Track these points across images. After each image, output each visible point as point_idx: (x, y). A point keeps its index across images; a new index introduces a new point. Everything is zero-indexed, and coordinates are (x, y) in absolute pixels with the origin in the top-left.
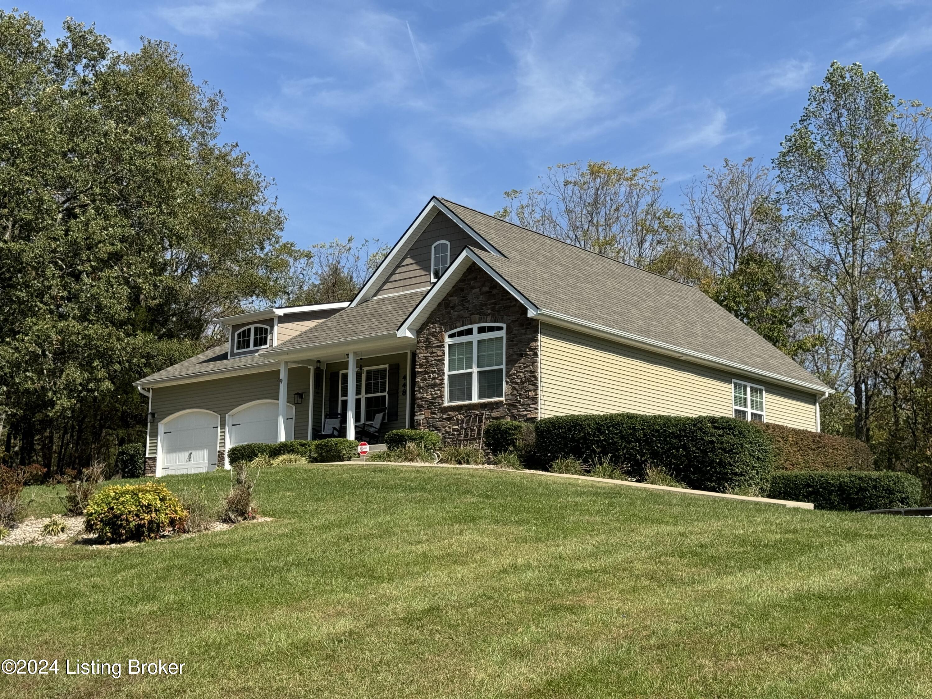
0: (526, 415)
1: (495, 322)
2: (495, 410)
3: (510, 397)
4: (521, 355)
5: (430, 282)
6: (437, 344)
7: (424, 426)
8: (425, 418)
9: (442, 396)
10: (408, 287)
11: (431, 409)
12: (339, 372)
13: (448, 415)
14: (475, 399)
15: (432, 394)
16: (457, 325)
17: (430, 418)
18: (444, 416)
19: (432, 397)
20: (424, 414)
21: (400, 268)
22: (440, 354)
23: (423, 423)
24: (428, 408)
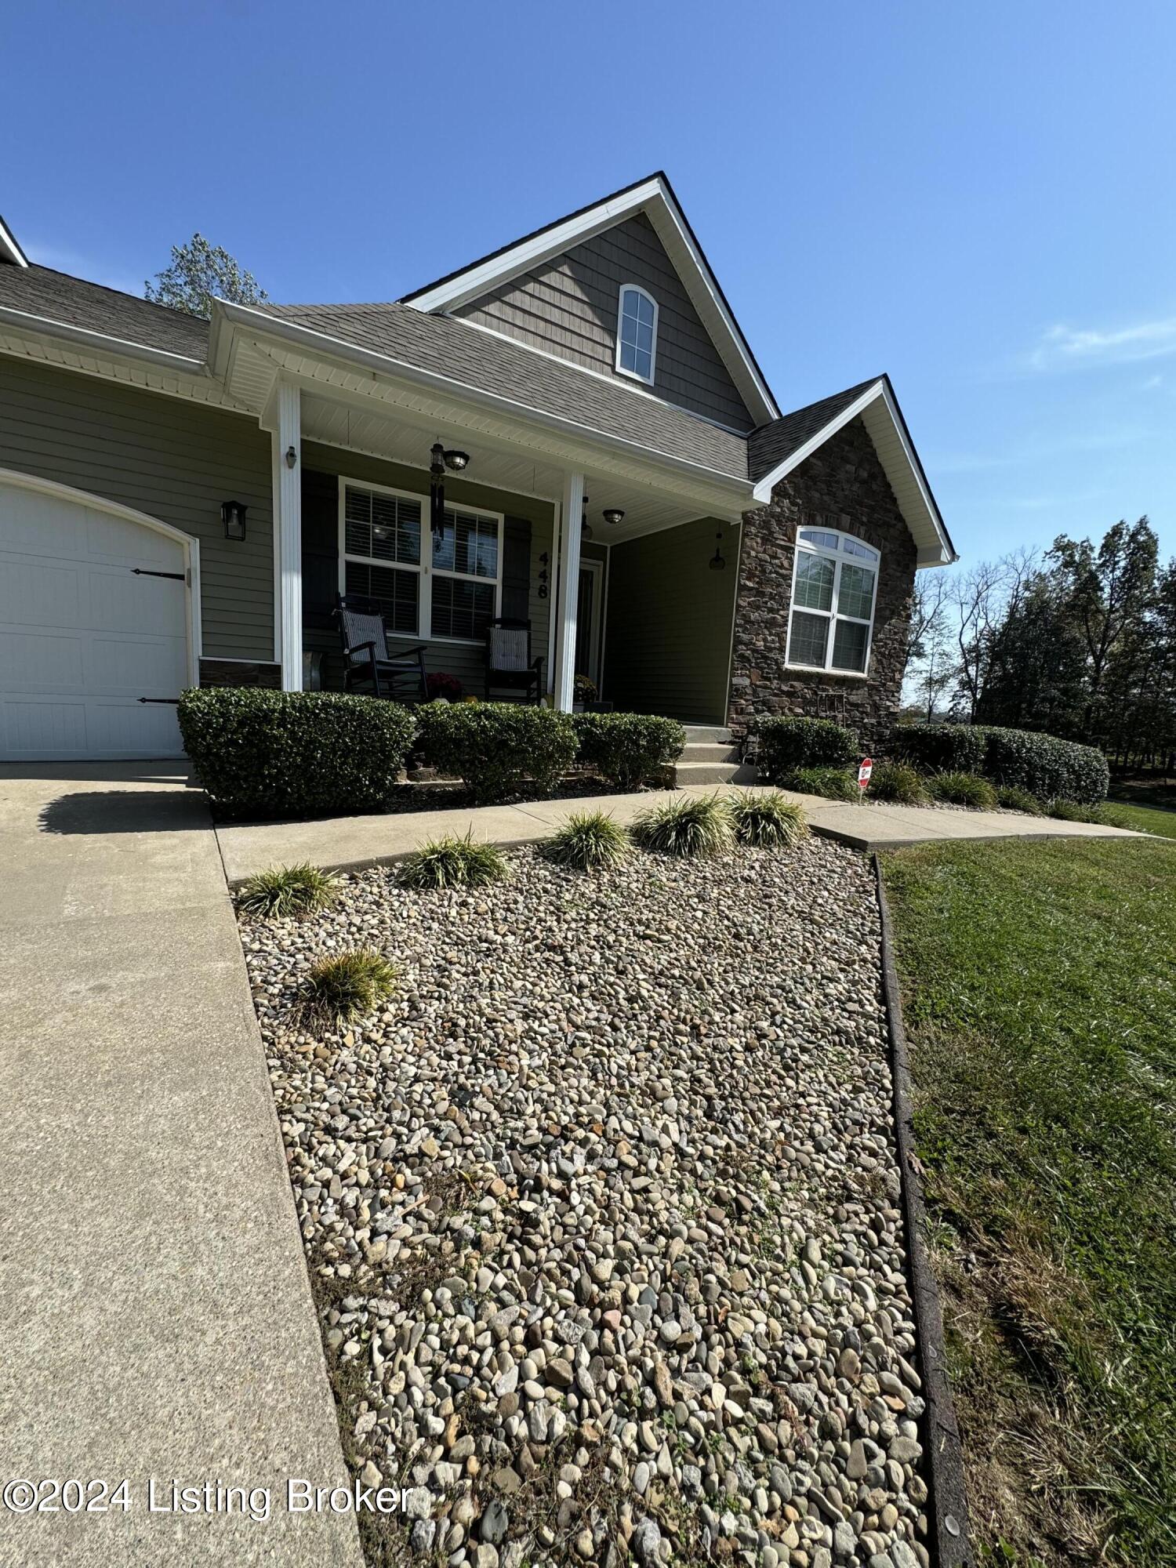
2: (854, 692)
3: (876, 675)
4: (893, 613)
5: (613, 367)
6: (782, 543)
7: (746, 700)
8: (751, 684)
9: (782, 650)
10: (559, 348)
11: (762, 669)
12: (337, 478)
13: (792, 686)
14: (829, 669)
15: (765, 640)
16: (818, 519)
17: (760, 686)
18: (785, 688)
19: (765, 646)
20: (749, 677)
21: (537, 286)
22: (786, 564)
23: (746, 694)
24: (758, 666)
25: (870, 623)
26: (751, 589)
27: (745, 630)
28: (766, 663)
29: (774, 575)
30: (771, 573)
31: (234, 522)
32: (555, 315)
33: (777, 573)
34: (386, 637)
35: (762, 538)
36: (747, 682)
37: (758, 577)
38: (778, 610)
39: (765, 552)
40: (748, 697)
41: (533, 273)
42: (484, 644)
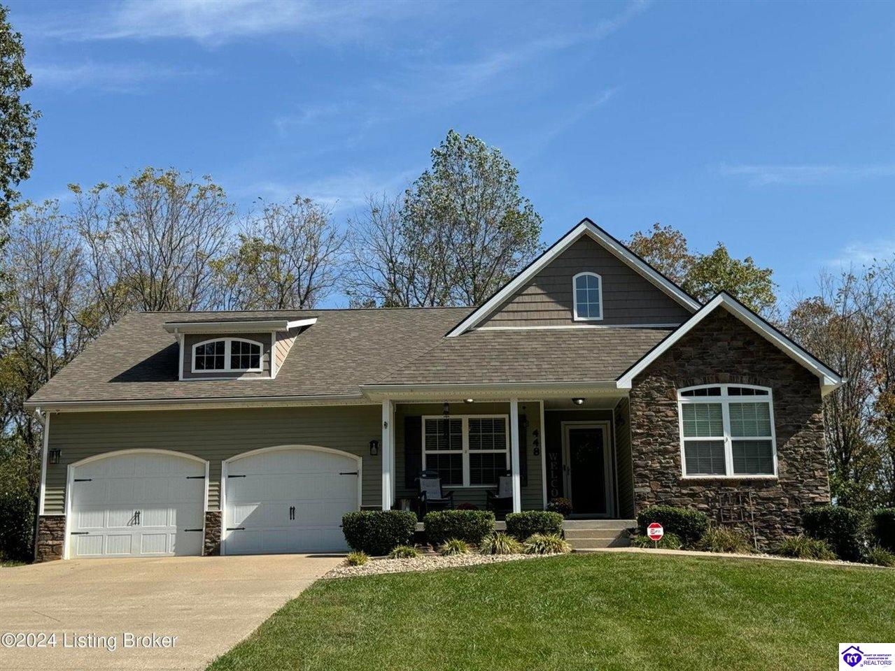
0: (813, 498)
1: (755, 384)
2: (765, 489)
3: (787, 475)
4: (799, 428)
5: (572, 319)
6: (663, 402)
7: (650, 502)
8: (652, 491)
9: (678, 467)
10: (536, 322)
11: (661, 481)
12: (421, 417)
13: (691, 490)
14: (730, 474)
15: (660, 463)
16: (696, 381)
17: (660, 492)
18: (684, 491)
19: (661, 467)
20: (650, 487)
21: (521, 297)
22: (670, 413)
23: (648, 498)
24: (656, 479)
25: (773, 438)
26: (642, 434)
27: (640, 459)
28: (666, 476)
29: (660, 423)
30: (658, 421)
31: (374, 448)
32: (533, 307)
33: (662, 420)
34: (441, 488)
35: (645, 403)
36: (648, 490)
37: (647, 425)
38: (669, 443)
39: (650, 410)
40: (651, 500)
41: (519, 292)
42: (496, 486)
